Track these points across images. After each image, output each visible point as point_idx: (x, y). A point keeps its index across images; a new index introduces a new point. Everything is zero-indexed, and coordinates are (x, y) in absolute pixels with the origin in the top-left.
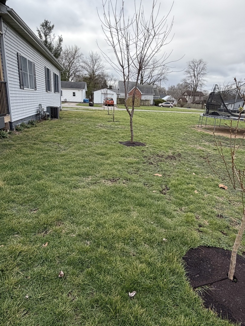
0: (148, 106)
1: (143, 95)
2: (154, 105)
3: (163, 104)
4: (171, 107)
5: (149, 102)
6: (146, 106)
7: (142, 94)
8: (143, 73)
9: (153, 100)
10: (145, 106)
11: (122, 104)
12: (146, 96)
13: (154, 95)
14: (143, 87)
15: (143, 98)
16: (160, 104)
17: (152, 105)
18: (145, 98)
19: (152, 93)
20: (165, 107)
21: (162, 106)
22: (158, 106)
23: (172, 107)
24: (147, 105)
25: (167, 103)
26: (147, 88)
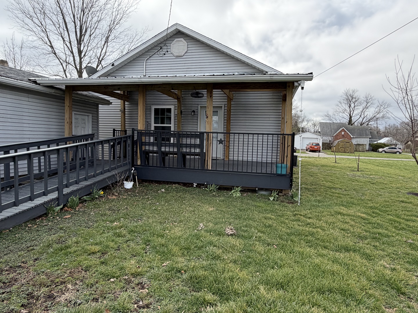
0: (363, 152)
1: (354, 138)
2: (370, 151)
3: (385, 149)
4: (398, 153)
5: (365, 147)
6: (360, 152)
7: (352, 137)
8: (352, 113)
9: (369, 144)
10: (357, 151)
11: (325, 149)
12: (358, 139)
13: (370, 138)
14: (354, 129)
15: (354, 141)
16: (380, 150)
17: (368, 150)
18: (356, 142)
19: (366, 135)
20: (390, 154)
21: (383, 152)
22: (378, 152)
23: (400, 153)
24: (361, 150)
25: (392, 148)
26: (359, 129)
